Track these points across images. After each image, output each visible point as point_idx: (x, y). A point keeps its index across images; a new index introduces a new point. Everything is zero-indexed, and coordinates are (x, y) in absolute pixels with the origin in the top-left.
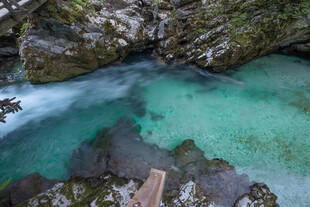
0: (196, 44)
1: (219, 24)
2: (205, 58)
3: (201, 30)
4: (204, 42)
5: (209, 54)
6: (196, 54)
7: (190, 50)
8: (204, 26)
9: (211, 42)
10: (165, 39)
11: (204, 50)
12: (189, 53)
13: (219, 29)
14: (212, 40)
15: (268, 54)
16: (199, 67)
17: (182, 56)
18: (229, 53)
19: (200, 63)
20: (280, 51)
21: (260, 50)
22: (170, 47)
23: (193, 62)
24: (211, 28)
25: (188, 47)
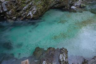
0: (24, 11)
1: (29, 2)
2: (30, 15)
3: (24, 5)
4: (27, 9)
5: (31, 13)
6: (26, 15)
7: (22, 13)
8: (24, 3)
10: (8, 11)
11: (28, 12)
12: (23, 15)
13: (30, 4)
14: (30, 8)
15: (49, 10)
16: (29, 19)
17: (20, 17)
18: (37, 12)
19: (29, 17)
20: (51, 8)
21: (46, 9)
22: (13, 14)
23: (26, 18)
24: (27, 3)
25: (21, 12)
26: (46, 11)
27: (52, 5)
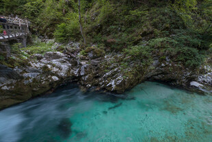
0: (104, 78)
1: (115, 67)
2: (111, 85)
3: (106, 70)
4: (109, 76)
5: (113, 83)
6: (105, 84)
7: (101, 81)
8: (107, 68)
9: (113, 76)
10: (85, 75)
11: (110, 81)
12: (101, 83)
13: (115, 70)
14: (113, 75)
15: (143, 82)
16: (108, 91)
17: (97, 85)
18: (124, 82)
19: (108, 89)
20: (148, 79)
21: (138, 79)
22: (89, 80)
23: (104, 89)
24: (111, 69)
25: (100, 79)
26: (138, 84)
27: (149, 75)
